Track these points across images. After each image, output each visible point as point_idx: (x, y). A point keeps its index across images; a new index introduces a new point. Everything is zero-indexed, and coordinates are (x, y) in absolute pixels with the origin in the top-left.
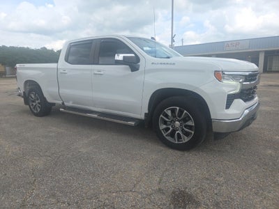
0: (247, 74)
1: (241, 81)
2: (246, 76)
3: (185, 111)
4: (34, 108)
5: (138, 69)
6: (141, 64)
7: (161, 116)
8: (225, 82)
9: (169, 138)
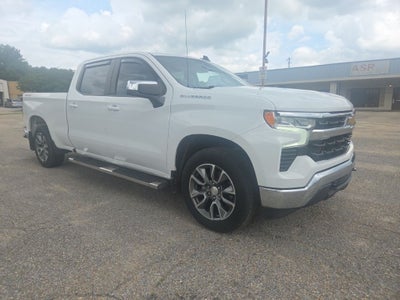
0: (320, 116)
1: (309, 126)
2: (317, 120)
3: (223, 172)
4: (41, 155)
5: (162, 105)
6: (168, 96)
7: (192, 176)
8: (280, 128)
9: (202, 212)
